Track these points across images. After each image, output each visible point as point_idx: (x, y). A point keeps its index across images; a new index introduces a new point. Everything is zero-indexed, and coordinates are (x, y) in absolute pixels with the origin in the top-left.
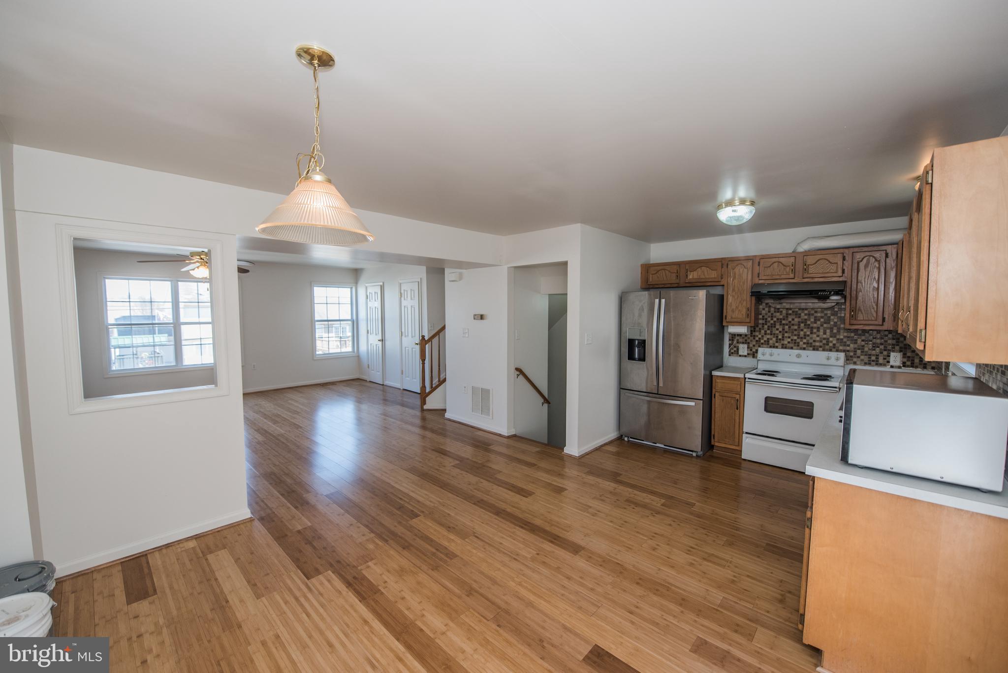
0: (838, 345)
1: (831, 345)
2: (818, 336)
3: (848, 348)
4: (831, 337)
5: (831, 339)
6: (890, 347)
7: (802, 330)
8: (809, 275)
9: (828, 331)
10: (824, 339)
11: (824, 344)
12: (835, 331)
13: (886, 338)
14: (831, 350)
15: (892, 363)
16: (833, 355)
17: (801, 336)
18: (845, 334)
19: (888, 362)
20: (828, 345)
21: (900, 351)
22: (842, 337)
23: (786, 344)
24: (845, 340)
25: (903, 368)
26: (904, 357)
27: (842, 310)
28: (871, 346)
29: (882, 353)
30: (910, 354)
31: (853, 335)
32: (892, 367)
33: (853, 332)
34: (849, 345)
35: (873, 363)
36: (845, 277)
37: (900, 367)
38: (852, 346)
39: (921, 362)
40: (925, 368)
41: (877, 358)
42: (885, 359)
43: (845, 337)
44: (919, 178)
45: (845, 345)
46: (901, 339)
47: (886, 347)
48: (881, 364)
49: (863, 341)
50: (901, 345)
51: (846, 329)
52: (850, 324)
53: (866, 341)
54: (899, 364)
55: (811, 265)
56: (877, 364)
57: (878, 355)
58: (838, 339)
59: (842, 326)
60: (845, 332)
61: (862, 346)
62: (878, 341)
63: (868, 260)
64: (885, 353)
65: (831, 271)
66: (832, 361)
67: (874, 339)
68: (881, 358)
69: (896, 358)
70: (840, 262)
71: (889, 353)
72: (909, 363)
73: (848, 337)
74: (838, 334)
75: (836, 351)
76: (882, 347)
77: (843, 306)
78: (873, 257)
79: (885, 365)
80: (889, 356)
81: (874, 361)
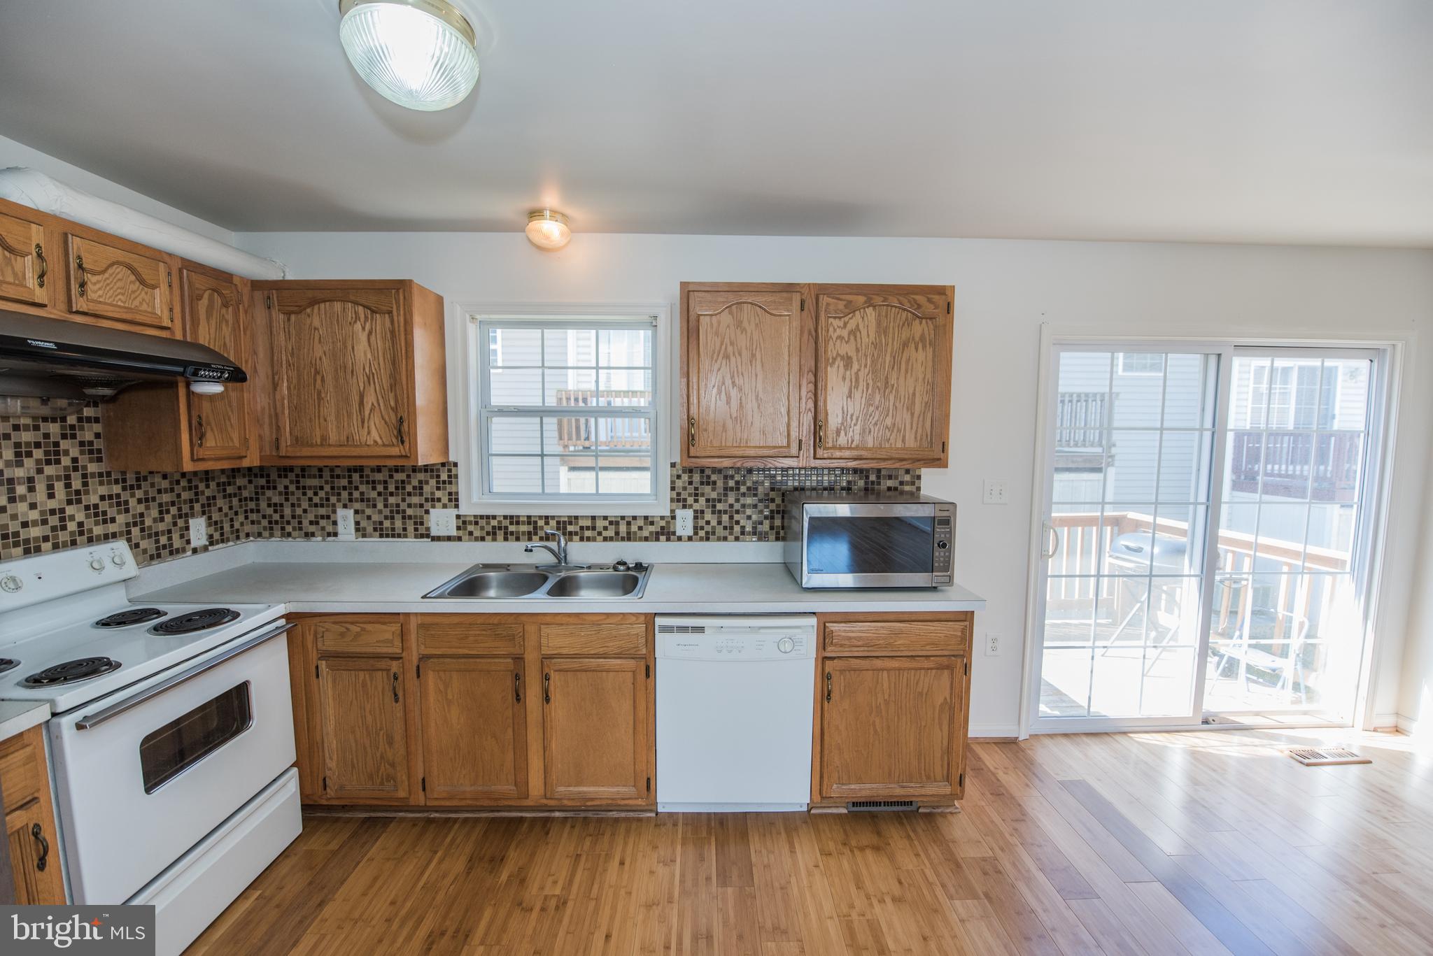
0: (89, 524)
1: (71, 526)
2: (33, 506)
3: (112, 528)
4: (69, 502)
5: (69, 510)
6: (185, 509)
9: (58, 486)
10: (51, 512)
11: (53, 529)
12: (76, 484)
13: (177, 489)
15: (194, 544)
16: (102, 551)
18: (103, 490)
19: (188, 542)
20: (64, 528)
21: (204, 513)
22: (94, 499)
24: (104, 506)
25: (210, 548)
26: (209, 525)
27: (89, 420)
28: (154, 513)
29: (175, 524)
30: (216, 517)
31: (116, 489)
32: (195, 551)
33: (117, 482)
34: (113, 520)
35: (164, 553)
36: (173, 333)
37: (205, 549)
38: (121, 519)
39: (232, 526)
40: (238, 538)
41: (170, 539)
42: (182, 536)
43: (102, 498)
44: (535, 214)
45: (105, 522)
46: (202, 486)
47: (180, 509)
48: (178, 551)
49: (140, 501)
50: (203, 499)
51: (101, 475)
52: (193, 460)
53: (146, 500)
54: (204, 541)
55: (94, 273)
56: (171, 553)
57: (169, 532)
58: (87, 508)
59: (92, 468)
60: (101, 483)
61: (142, 515)
62: (166, 498)
63: (211, 300)
64: (181, 523)
65: (144, 307)
66: (112, 573)
67: (159, 491)
68: (176, 536)
69: (198, 530)
70: (164, 287)
71: (187, 522)
72: (217, 536)
73: (110, 497)
74: (87, 492)
75: (90, 540)
76: (174, 510)
77: (88, 412)
78: (220, 294)
79: (184, 550)
80: (187, 528)
81: (164, 547)
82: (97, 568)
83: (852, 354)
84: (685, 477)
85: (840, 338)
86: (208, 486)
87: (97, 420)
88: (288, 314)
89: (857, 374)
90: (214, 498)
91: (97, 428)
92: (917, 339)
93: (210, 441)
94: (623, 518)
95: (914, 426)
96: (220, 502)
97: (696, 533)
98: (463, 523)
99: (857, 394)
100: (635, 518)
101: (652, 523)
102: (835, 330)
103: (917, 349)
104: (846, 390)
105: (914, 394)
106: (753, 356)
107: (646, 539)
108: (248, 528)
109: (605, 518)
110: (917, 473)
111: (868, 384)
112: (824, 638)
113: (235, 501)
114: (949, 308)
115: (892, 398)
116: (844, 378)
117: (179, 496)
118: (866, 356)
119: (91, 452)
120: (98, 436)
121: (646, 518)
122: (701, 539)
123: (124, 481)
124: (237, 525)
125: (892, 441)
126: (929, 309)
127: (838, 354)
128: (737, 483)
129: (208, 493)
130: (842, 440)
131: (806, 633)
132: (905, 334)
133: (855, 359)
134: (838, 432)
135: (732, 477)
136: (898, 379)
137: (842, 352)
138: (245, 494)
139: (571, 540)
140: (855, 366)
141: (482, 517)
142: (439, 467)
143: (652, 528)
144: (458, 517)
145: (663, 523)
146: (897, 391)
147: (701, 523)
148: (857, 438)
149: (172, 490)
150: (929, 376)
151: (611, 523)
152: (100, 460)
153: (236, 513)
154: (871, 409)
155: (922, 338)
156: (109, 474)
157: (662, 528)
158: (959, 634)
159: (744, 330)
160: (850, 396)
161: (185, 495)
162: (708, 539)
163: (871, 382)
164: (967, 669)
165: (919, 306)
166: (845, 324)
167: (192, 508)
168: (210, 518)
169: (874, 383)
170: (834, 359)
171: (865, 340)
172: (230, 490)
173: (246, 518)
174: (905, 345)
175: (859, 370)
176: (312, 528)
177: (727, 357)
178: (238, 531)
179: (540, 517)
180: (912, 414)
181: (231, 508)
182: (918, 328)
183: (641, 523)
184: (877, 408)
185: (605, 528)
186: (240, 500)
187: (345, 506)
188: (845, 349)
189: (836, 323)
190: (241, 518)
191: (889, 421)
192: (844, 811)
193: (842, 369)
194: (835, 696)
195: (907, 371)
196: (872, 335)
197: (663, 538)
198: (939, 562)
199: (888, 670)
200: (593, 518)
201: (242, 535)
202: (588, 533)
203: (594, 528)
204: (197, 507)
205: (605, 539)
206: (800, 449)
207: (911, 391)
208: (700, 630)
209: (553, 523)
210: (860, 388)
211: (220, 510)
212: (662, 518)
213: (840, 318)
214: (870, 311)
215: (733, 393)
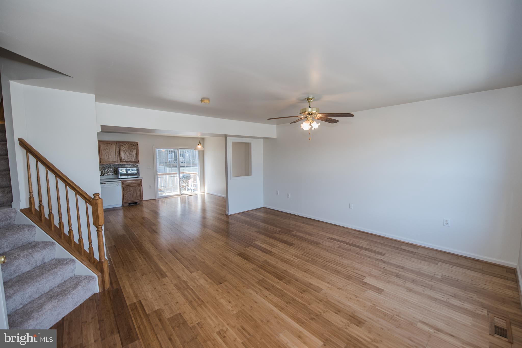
83: (125, 150)
95: (134, 159)
97: (102, 175)
99: (126, 155)
104: (124, 154)
105: (134, 155)
106: (110, 150)
112: (123, 184)
114: (138, 145)
116: (124, 153)
118: (127, 150)
122: (103, 175)
125: (131, 160)
126: (134, 145)
128: (108, 167)
130: (124, 161)
131: (120, 184)
132: (132, 148)
134: (123, 160)
140: (125, 151)
146: (131, 154)
147: (102, 173)
148: (126, 160)
150: (136, 152)
155: (134, 148)
158: (140, 182)
159: (108, 147)
160: (125, 155)
162: (104, 175)
164: (142, 186)
166: (123, 146)
169: (128, 153)
170: (122, 151)
174: (132, 149)
177: (106, 150)
180: (134, 157)
182: (134, 147)
184: (129, 157)
188: (123, 149)
191: (131, 158)
192: (127, 205)
194: (125, 190)
195: (132, 152)
196: (127, 148)
199: (132, 186)
206: (118, 162)
208: (105, 184)
214: (127, 145)
215: (107, 155)
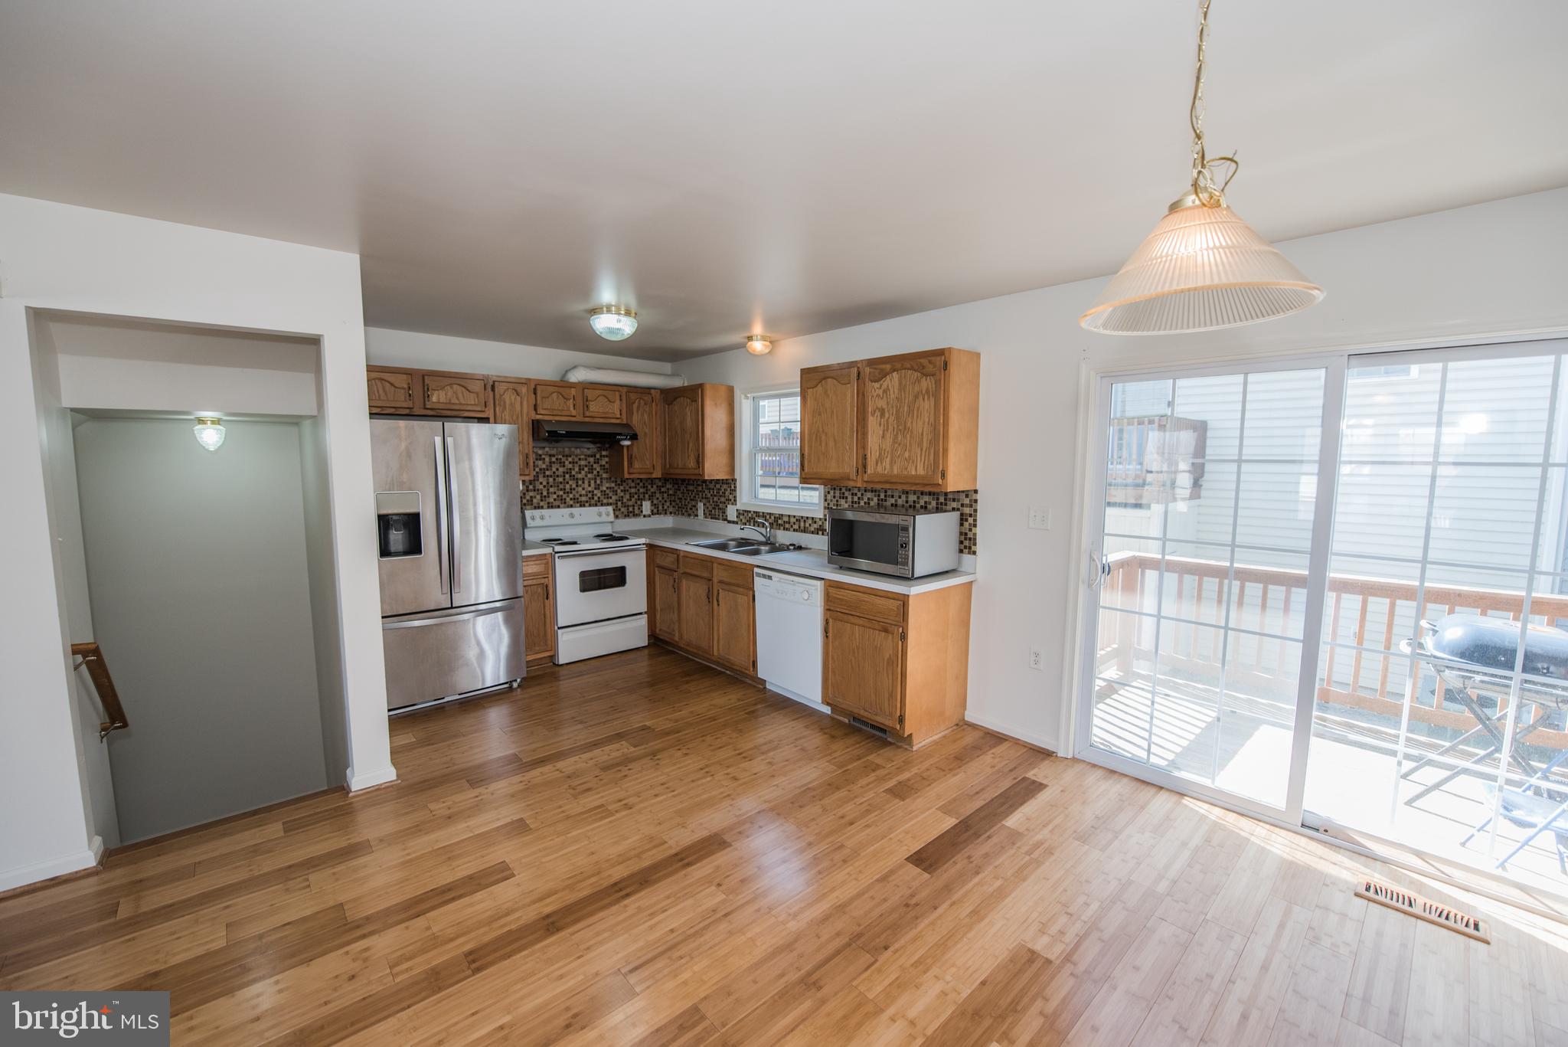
0: (602, 498)
1: (596, 498)
2: (583, 489)
3: (610, 501)
4: (595, 489)
5: (595, 492)
6: (641, 496)
7: (568, 483)
8: (591, 414)
9: (592, 482)
10: (590, 492)
11: (590, 498)
12: (598, 482)
13: (638, 487)
14: (596, 505)
15: (644, 513)
16: (603, 509)
17: (567, 491)
18: (608, 485)
19: (642, 512)
20: (593, 498)
21: (650, 500)
22: (605, 489)
23: (552, 503)
24: (608, 492)
25: (652, 516)
26: (652, 505)
27: (604, 456)
28: (628, 497)
29: (636, 503)
30: (655, 502)
31: (613, 485)
32: (644, 516)
33: (613, 482)
34: (611, 498)
35: (631, 515)
36: (622, 420)
37: (649, 516)
38: (614, 498)
39: (663, 507)
40: (666, 513)
41: (634, 509)
42: (639, 509)
43: (607, 488)
44: (750, 338)
45: (608, 498)
46: (649, 487)
47: (639, 496)
48: (637, 515)
49: (622, 491)
50: (649, 493)
51: (607, 479)
52: (629, 473)
53: (624, 491)
54: (649, 512)
55: (592, 401)
56: (634, 515)
57: (634, 506)
58: (602, 491)
59: (604, 476)
60: (607, 482)
61: (622, 497)
62: (633, 490)
63: (639, 403)
64: (639, 502)
65: (610, 411)
66: (604, 518)
67: (630, 488)
68: (636, 508)
69: (647, 507)
70: (618, 402)
71: (642, 502)
72: (655, 511)
73: (610, 488)
74: (602, 486)
75: (602, 505)
76: (636, 496)
77: (604, 453)
78: (643, 400)
79: (640, 515)
80: (642, 505)
81: (631, 512)
82: (600, 515)
83: (885, 406)
84: (832, 492)
85: (878, 396)
86: (652, 487)
87: (607, 456)
88: (669, 405)
89: (887, 421)
90: (655, 493)
91: (607, 459)
92: (924, 392)
93: (637, 465)
94: (802, 517)
95: (923, 460)
96: (658, 495)
98: (739, 513)
99: (888, 435)
100: (807, 518)
101: (815, 522)
102: (875, 391)
103: (924, 399)
104: (881, 433)
105: (922, 434)
106: (833, 412)
107: (813, 533)
108: (671, 509)
109: (794, 517)
110: (974, 498)
111: (894, 428)
112: (830, 597)
113: (665, 495)
114: (947, 366)
115: (908, 439)
116: (880, 425)
117: (639, 490)
118: (893, 407)
119: (604, 469)
120: (607, 463)
121: (813, 518)
123: (616, 482)
124: (666, 507)
125: (909, 469)
126: (934, 369)
127: (877, 408)
128: (859, 498)
129: (652, 490)
130: (879, 469)
131: (817, 593)
132: (917, 389)
133: (886, 410)
134: (877, 463)
135: (856, 494)
136: (912, 422)
137: (879, 406)
138: (671, 492)
139: (779, 529)
140: (887, 415)
141: (745, 511)
142: (731, 481)
143: (815, 526)
144: (737, 510)
145: (820, 523)
146: (912, 432)
148: (888, 467)
149: (636, 487)
150: (932, 419)
151: (797, 520)
152: (607, 472)
153: (666, 501)
154: (896, 445)
155: (927, 391)
156: (610, 478)
157: (820, 526)
158: (895, 609)
159: (828, 396)
160: (883, 437)
161: (641, 490)
163: (896, 426)
164: (905, 637)
165: (924, 367)
166: (881, 386)
167: (644, 496)
168: (652, 502)
169: (898, 426)
170: (875, 411)
171: (892, 396)
172: (663, 490)
173: (671, 504)
174: (916, 397)
175: (889, 418)
176: (690, 512)
177: (820, 414)
178: (666, 510)
179: (768, 513)
180: (922, 450)
181: (663, 498)
182: (924, 384)
183: (810, 521)
184: (899, 444)
185: (794, 523)
186: (668, 495)
187: (700, 501)
188: (881, 403)
189: (876, 385)
190: (668, 504)
191: (907, 454)
192: (846, 721)
193: (879, 417)
194: (832, 636)
195: (917, 417)
196: (896, 391)
197: (820, 533)
198: (901, 558)
199: (860, 624)
200: (789, 516)
201: (668, 513)
202: (787, 526)
203: (789, 523)
204: (647, 496)
205: (794, 530)
206: (857, 474)
207: (920, 431)
208: (770, 578)
209: (773, 517)
210: (889, 431)
211: (658, 499)
212: (820, 519)
213: (878, 381)
214: (895, 374)
215: (823, 437)
